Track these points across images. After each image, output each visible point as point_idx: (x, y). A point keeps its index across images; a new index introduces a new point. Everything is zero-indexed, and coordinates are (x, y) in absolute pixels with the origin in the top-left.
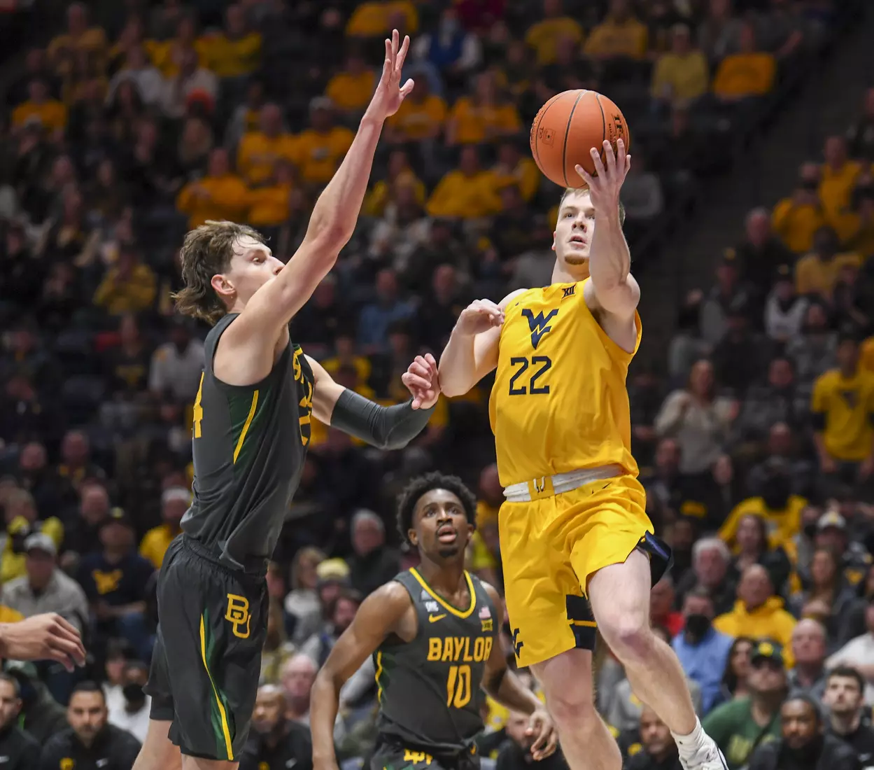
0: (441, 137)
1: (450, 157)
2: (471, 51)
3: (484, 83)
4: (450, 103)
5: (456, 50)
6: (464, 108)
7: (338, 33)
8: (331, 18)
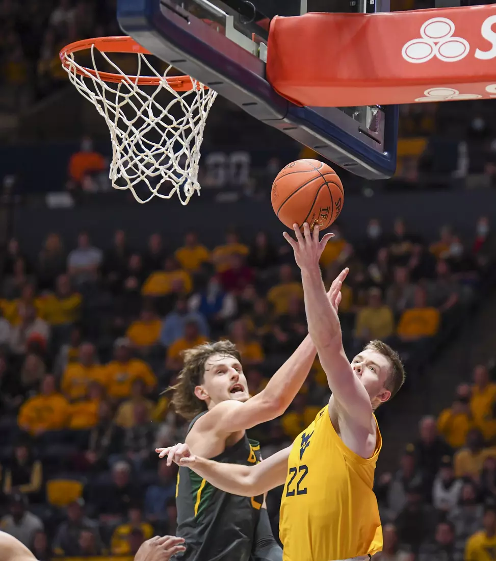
2: (229, 305)
3: (238, 327)
5: (219, 304)
7: (136, 293)
8: (131, 283)
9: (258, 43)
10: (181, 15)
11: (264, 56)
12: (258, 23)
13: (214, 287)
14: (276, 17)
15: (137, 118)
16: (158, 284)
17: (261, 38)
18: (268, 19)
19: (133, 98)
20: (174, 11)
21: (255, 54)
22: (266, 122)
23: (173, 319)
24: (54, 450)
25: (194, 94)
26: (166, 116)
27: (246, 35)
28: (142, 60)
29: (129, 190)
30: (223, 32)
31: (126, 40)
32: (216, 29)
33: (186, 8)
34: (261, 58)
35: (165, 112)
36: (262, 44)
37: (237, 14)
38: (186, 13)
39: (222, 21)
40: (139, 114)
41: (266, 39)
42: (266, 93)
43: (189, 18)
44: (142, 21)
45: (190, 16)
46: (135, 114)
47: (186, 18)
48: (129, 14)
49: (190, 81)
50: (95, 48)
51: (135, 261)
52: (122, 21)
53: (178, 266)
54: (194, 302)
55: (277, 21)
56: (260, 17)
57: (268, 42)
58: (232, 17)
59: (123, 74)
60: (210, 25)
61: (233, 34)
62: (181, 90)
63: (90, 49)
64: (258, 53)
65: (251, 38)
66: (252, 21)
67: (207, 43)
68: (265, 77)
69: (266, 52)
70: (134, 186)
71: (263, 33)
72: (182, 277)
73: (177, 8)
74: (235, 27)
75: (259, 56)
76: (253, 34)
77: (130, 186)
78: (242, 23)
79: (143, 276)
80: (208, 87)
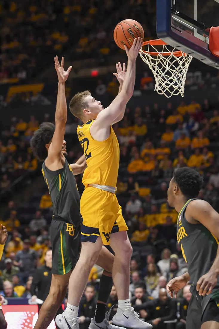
0: (190, 147)
1: (193, 152)
2: (196, 126)
3: (200, 134)
4: (191, 139)
5: (193, 125)
6: (195, 140)
7: (164, 123)
8: (162, 120)
9: (206, 37)
10: (178, 30)
11: (208, 42)
12: (206, 30)
13: (191, 120)
14: (212, 27)
15: (162, 67)
16: (171, 120)
17: (207, 35)
18: (209, 28)
19: (161, 60)
20: (176, 29)
21: (205, 41)
22: (209, 65)
23: (177, 132)
24: (140, 178)
25: (183, 57)
26: (172, 66)
27: (201, 35)
28: (164, 47)
29: (163, 94)
30: (193, 34)
31: (159, 41)
32: (191, 34)
33: (180, 28)
34: (207, 42)
35: (172, 64)
36: (207, 37)
37: (198, 28)
38: (180, 30)
39: (193, 31)
40: (163, 66)
41: (209, 36)
42: (209, 55)
43: (181, 31)
44: (165, 34)
45: (182, 30)
46: (162, 66)
47: (180, 31)
48: (161, 32)
49: (181, 53)
50: (149, 44)
51: (163, 112)
52: (158, 35)
53: (178, 113)
54: (184, 126)
55: (212, 29)
56: (206, 28)
57: (209, 37)
58: (196, 29)
59: (158, 52)
60: (188, 32)
61: (197, 35)
62: (178, 56)
63: (147, 45)
64: (206, 41)
65: (203, 36)
66: (203, 30)
67: (188, 39)
68: (209, 49)
69: (209, 40)
70: (165, 92)
71: (207, 33)
72: (179, 117)
73: (177, 28)
74: (198, 32)
75: (206, 42)
76: (204, 34)
77: (163, 92)
78: (200, 31)
79: (166, 117)
80: (188, 54)
